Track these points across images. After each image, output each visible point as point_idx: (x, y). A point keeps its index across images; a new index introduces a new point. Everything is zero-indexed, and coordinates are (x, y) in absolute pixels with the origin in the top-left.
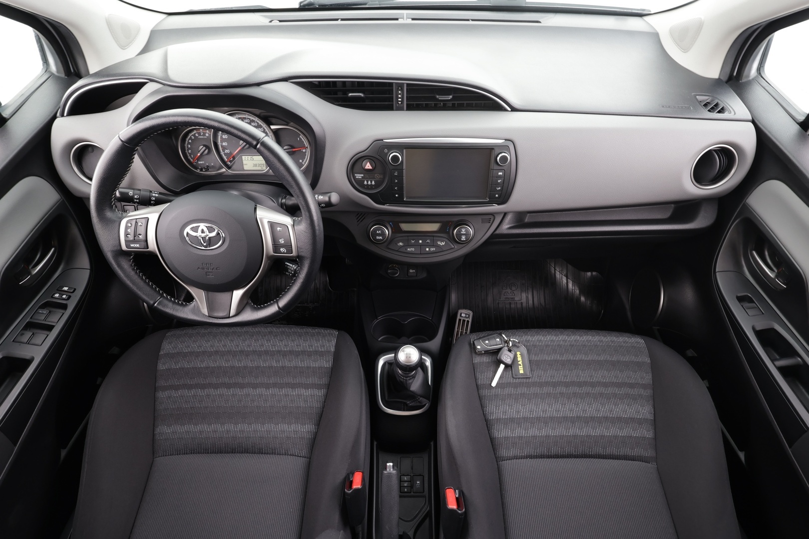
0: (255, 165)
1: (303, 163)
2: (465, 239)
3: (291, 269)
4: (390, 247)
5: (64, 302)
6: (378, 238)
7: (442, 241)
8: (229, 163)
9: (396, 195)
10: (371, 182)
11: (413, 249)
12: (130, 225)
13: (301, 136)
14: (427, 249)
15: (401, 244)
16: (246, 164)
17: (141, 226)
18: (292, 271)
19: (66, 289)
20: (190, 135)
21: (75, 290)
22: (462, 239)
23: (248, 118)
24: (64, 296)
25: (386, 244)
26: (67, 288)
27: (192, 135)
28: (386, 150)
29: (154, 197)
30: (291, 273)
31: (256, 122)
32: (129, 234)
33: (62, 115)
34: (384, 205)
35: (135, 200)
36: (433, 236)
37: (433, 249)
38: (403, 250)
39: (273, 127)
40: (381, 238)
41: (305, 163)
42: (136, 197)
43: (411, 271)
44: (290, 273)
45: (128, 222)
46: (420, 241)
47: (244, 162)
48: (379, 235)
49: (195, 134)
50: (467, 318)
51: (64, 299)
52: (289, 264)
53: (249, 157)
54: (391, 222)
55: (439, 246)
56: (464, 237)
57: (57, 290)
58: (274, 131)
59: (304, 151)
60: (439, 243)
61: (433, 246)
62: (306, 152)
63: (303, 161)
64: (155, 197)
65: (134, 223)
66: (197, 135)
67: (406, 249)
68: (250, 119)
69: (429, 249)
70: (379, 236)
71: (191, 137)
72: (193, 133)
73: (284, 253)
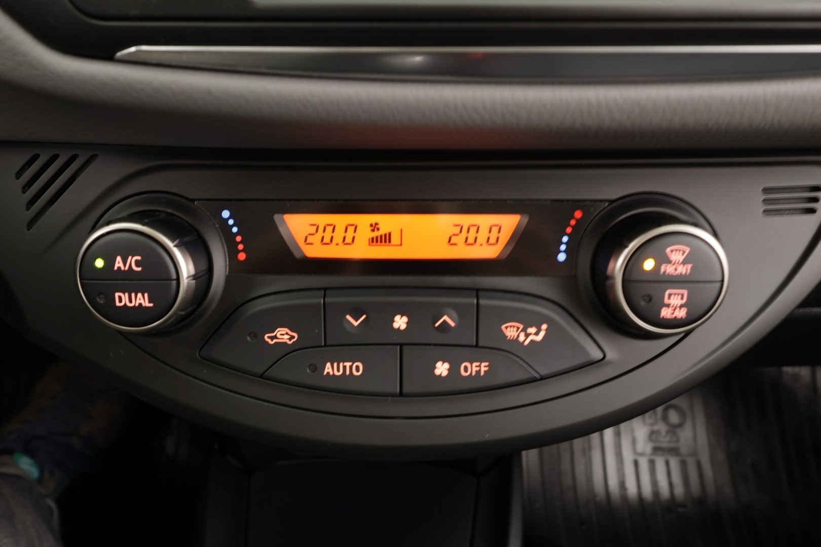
2: (681, 314)
6: (123, 299)
7: (528, 321)
11: (356, 368)
14: (442, 369)
15: (283, 335)
22: (666, 313)
36: (478, 292)
37: (473, 368)
40: (142, 300)
46: (400, 322)
48: (130, 282)
54: (225, 203)
55: (512, 349)
56: (676, 301)
60: (511, 331)
61: (476, 349)
67: (313, 367)
69: (454, 369)
70: (131, 290)
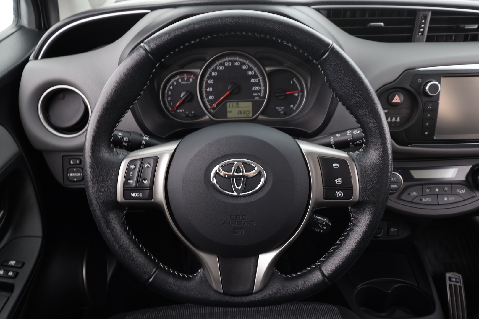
0: (240, 112)
1: (294, 109)
3: (322, 224)
4: (403, 197)
5: (10, 281)
7: (461, 188)
8: (212, 111)
9: (426, 133)
10: (396, 119)
11: (429, 200)
12: (133, 167)
13: (294, 79)
14: (446, 199)
15: (415, 194)
16: (230, 112)
17: (148, 167)
18: (324, 226)
19: (12, 263)
20: (173, 80)
21: (23, 264)
23: (238, 61)
24: (11, 273)
25: (397, 194)
26: (14, 262)
27: (175, 81)
28: (420, 79)
29: (144, 140)
30: (323, 229)
31: (247, 65)
32: (130, 180)
33: (36, 58)
34: (407, 145)
35: (124, 144)
36: (451, 184)
37: (451, 198)
38: (417, 200)
39: (268, 69)
40: (396, 186)
41: (297, 108)
42: (125, 139)
43: (392, 230)
44: (321, 229)
45: (131, 162)
46: (437, 190)
47: (229, 109)
48: (394, 183)
49: (178, 79)
50: (458, 282)
51: (10, 277)
52: (319, 218)
53: (235, 103)
54: (399, 169)
55: (459, 195)
57: (2, 265)
58: (268, 72)
59: (296, 95)
60: (458, 191)
61: (452, 195)
62: (298, 96)
63: (294, 106)
64: (146, 140)
65: (139, 163)
66: (180, 80)
67: (421, 200)
68: (240, 62)
69: (448, 199)
70: (394, 184)
71: (173, 83)
72: (176, 79)
73: (340, 198)
